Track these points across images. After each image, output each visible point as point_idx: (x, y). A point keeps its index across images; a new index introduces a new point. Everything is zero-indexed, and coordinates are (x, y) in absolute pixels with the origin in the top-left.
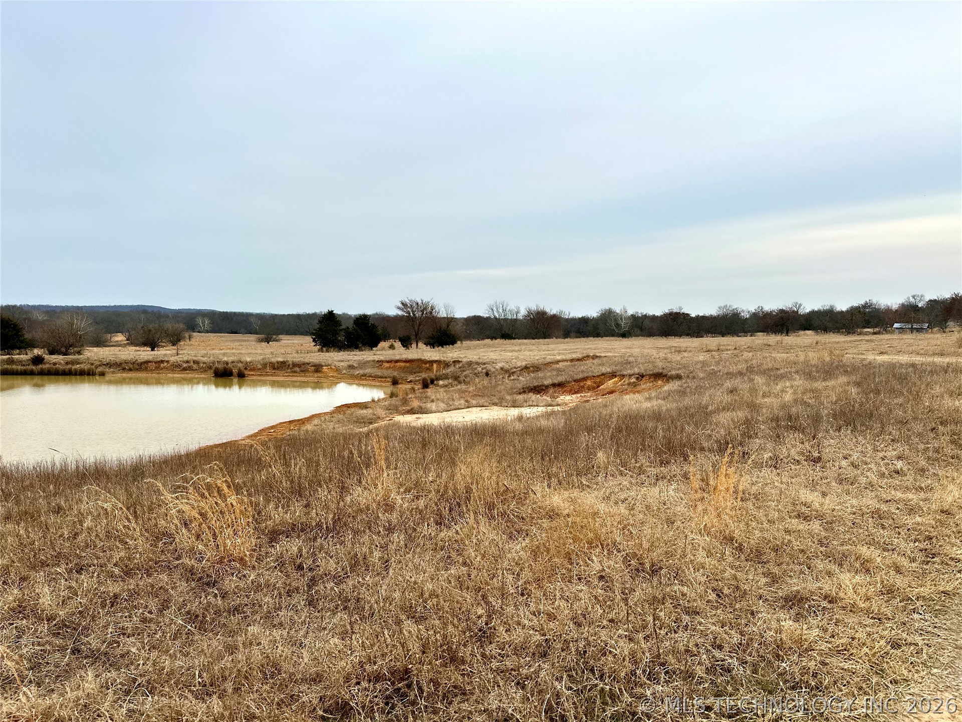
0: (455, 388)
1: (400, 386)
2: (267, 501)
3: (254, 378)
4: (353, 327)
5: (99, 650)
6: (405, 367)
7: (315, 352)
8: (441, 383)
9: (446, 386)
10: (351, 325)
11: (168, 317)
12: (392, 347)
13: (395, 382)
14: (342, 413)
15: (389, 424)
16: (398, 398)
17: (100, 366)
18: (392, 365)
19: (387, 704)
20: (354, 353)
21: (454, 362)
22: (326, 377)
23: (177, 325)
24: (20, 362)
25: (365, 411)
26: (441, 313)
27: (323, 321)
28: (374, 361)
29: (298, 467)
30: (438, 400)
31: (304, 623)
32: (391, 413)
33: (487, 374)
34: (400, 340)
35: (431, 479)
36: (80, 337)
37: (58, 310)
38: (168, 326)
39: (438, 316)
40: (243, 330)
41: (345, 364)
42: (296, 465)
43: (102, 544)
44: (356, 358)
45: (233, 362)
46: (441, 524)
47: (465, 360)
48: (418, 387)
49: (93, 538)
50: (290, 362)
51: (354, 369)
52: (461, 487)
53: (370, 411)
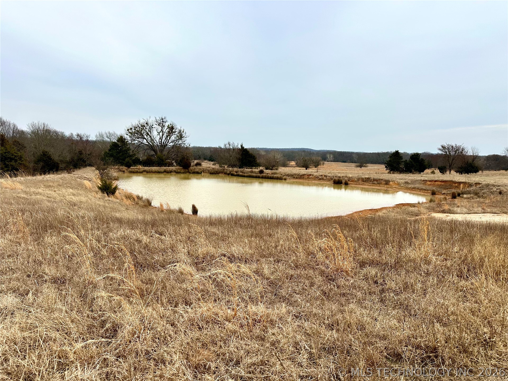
0: (475, 200)
1: (437, 196)
2: (360, 246)
3: (353, 185)
4: (410, 160)
5: (285, 296)
6: (441, 185)
7: (386, 174)
8: (465, 196)
9: (469, 198)
10: (408, 159)
11: (314, 154)
12: (433, 173)
13: (433, 193)
14: (400, 208)
15: (428, 217)
16: (435, 203)
17: (285, 175)
18: (433, 183)
19: (422, 362)
20: (409, 175)
21: (476, 184)
22: (392, 188)
23: (318, 158)
24: (255, 172)
25: (413, 208)
26: (469, 152)
27: (392, 157)
28: (421, 180)
29: (376, 233)
30: (462, 206)
31: (377, 309)
32: (429, 211)
33: (500, 193)
34: (439, 169)
35: (456, 251)
36: (278, 163)
37: (270, 150)
38: (314, 158)
39: (467, 154)
40: (348, 161)
41: (403, 181)
42: (374, 232)
43: (286, 252)
44: (410, 178)
45: (343, 177)
46: (461, 277)
47: (484, 183)
48: (448, 197)
49: (283, 249)
50: (372, 178)
51: (408, 184)
52: (477, 258)
53: (416, 209)
